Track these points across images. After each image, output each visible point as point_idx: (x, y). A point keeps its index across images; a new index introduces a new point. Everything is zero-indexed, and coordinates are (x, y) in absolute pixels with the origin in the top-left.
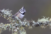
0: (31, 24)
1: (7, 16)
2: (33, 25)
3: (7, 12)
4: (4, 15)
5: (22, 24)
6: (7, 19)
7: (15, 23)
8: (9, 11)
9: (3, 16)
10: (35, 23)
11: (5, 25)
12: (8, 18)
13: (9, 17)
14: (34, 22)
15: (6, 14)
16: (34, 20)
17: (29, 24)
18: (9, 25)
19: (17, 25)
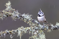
0: (50, 27)
2: (52, 28)
3: (27, 17)
4: (25, 19)
5: (41, 28)
6: (28, 23)
7: (35, 27)
8: (29, 15)
9: (23, 20)
10: (53, 26)
11: (26, 28)
12: (29, 22)
13: (29, 21)
14: (52, 25)
15: (26, 18)
16: (52, 24)
17: (47, 28)
18: (29, 28)
19: (36, 29)
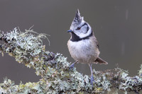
0: (115, 82)
1: (29, 55)
2: (124, 86)
4: (17, 51)
5: (82, 84)
6: (28, 66)
7: (58, 81)
8: (36, 35)
9: (11, 54)
10: (129, 79)
12: (32, 63)
13: (33, 58)
14: (124, 75)
15: (22, 45)
17: (106, 85)
18: (36, 86)
19: (62, 88)
